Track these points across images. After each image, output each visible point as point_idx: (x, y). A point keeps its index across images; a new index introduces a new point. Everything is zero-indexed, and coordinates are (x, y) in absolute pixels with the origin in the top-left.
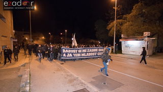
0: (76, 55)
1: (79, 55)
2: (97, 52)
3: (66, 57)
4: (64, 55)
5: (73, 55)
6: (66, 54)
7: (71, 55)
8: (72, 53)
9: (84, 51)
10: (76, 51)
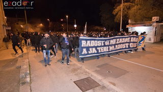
0: (101, 50)
1: (106, 49)
2: (129, 43)
3: (88, 54)
4: (85, 51)
5: (97, 50)
6: (88, 48)
7: (94, 50)
8: (96, 47)
9: (113, 42)
10: (103, 42)
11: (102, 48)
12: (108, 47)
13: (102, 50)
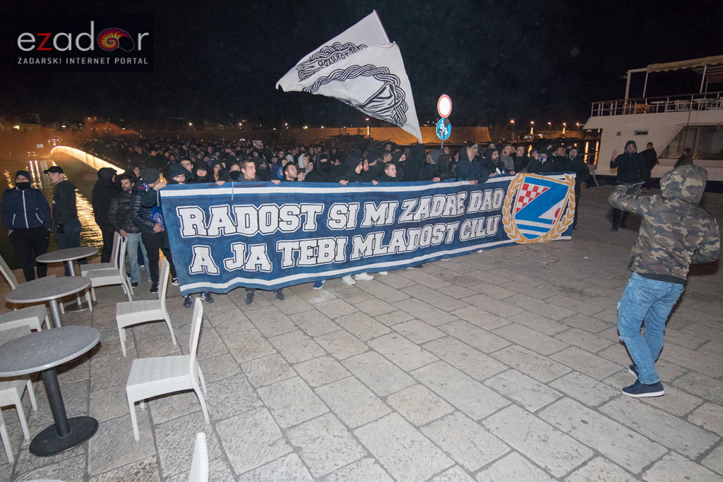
11: (305, 243)
12: (342, 242)
13: (306, 253)
